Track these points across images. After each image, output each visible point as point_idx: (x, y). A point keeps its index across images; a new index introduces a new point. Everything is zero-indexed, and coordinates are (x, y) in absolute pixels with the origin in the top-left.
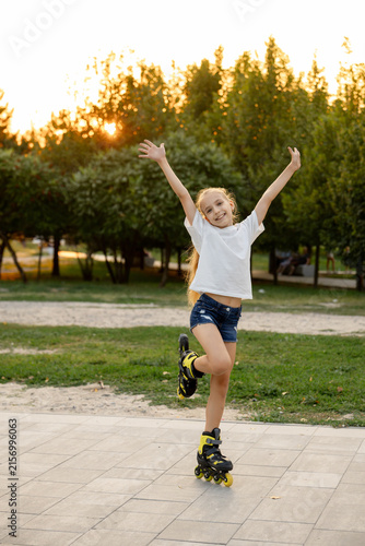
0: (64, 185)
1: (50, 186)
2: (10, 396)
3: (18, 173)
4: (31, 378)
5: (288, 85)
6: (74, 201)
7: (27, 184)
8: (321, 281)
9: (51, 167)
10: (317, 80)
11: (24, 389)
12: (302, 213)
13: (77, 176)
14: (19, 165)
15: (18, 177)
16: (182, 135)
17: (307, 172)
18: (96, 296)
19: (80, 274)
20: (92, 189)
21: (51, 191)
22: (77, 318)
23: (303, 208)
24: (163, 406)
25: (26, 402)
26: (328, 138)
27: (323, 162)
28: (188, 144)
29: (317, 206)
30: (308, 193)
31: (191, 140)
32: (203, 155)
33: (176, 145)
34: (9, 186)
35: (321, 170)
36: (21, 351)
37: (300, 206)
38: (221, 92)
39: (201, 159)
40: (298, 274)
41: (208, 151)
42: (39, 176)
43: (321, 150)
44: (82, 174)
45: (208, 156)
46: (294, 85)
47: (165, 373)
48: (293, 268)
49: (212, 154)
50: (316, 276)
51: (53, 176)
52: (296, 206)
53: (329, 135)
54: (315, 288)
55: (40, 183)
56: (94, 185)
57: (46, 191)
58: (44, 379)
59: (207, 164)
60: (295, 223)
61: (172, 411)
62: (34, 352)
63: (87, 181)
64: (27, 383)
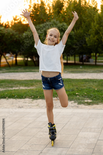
0: (20, 37)
1: (16, 38)
2: (29, 103)
3: (6, 34)
4: (33, 97)
5: (85, 5)
6: (23, 42)
7: (9, 37)
8: (97, 63)
9: (16, 32)
10: (94, 3)
11: (32, 100)
12: (92, 43)
13: (24, 34)
14: (6, 31)
15: (6, 35)
16: (55, 20)
17: (93, 30)
18: (33, 70)
19: (24, 64)
20: (29, 38)
21: (16, 39)
22: (33, 77)
23: (93, 41)
24: (82, 105)
25: (36, 105)
26: (99, 20)
27: (98, 27)
28: (57, 23)
29: (97, 41)
30: (94, 37)
31: (58, 22)
32: (62, 26)
33: (54, 24)
34: (4, 38)
35: (98, 30)
36: (22, 88)
37: (91, 41)
38: (64, 8)
39: (62, 28)
40: (88, 61)
41: (63, 25)
42: (13, 35)
43: (97, 24)
44: (26, 33)
45: (64, 27)
46: (87, 4)
47: (77, 93)
48: (87, 60)
49: (65, 26)
50: (96, 62)
51: (17, 34)
52: (90, 41)
53: (99, 19)
54: (96, 66)
55: (13, 37)
56: (29, 37)
57: (15, 39)
58: (37, 97)
59: (63, 29)
60: (90, 46)
61: (86, 106)
62: (26, 88)
63: (27, 36)
64: (32, 98)
